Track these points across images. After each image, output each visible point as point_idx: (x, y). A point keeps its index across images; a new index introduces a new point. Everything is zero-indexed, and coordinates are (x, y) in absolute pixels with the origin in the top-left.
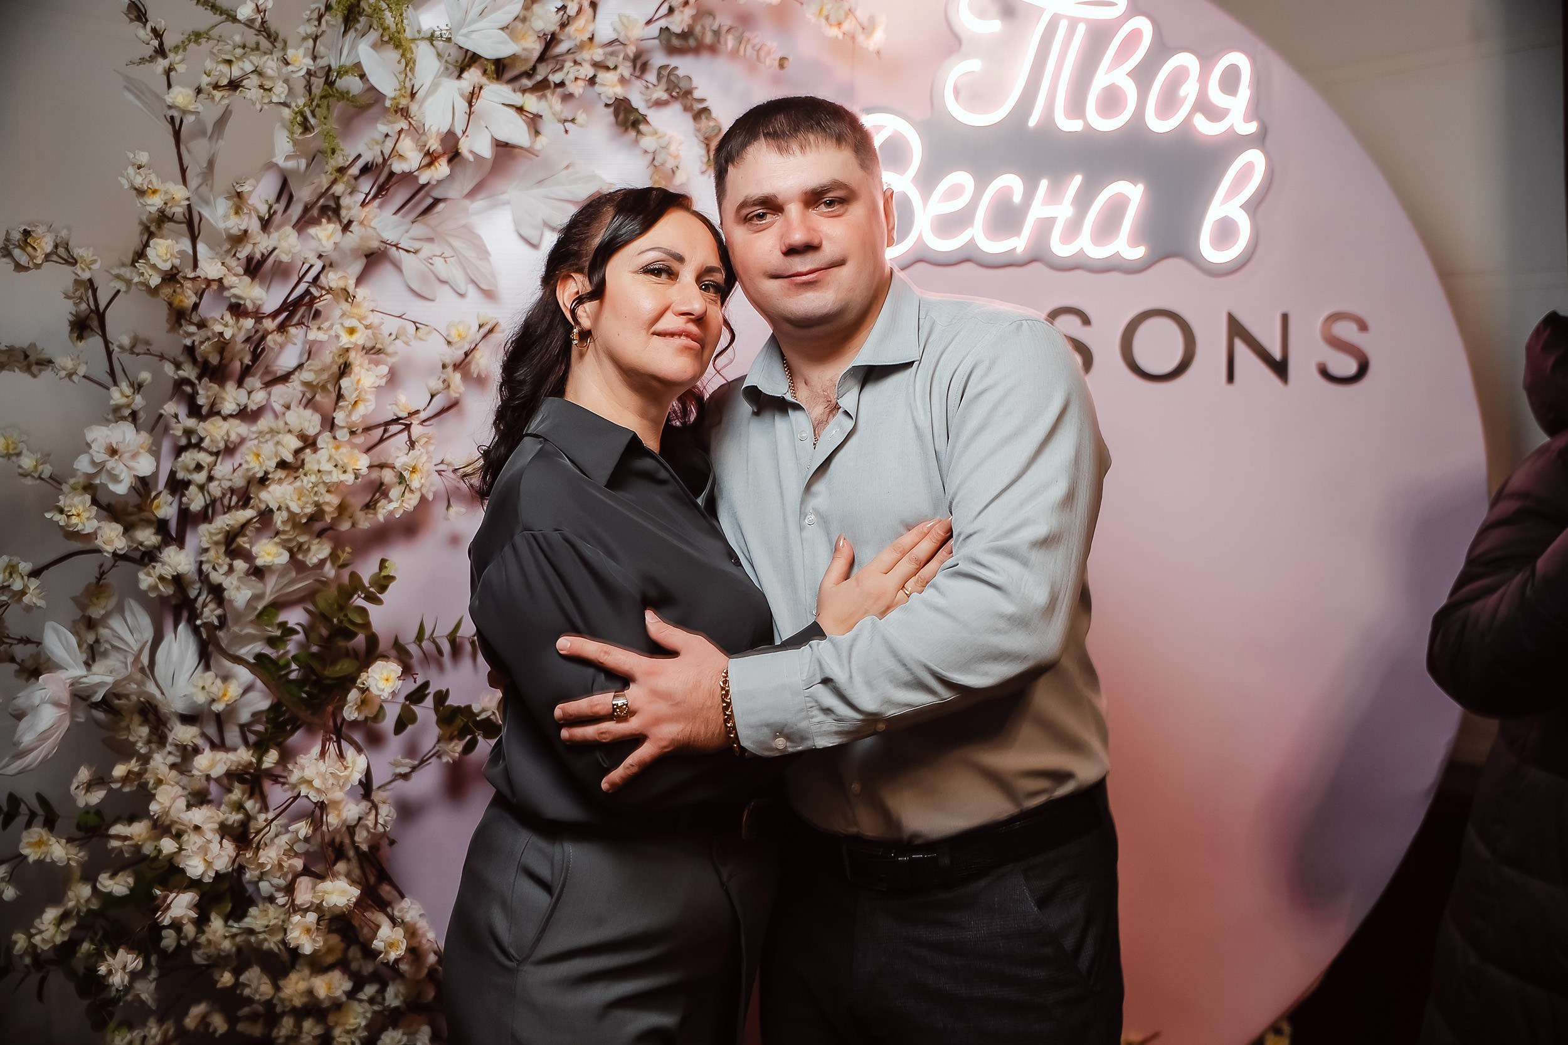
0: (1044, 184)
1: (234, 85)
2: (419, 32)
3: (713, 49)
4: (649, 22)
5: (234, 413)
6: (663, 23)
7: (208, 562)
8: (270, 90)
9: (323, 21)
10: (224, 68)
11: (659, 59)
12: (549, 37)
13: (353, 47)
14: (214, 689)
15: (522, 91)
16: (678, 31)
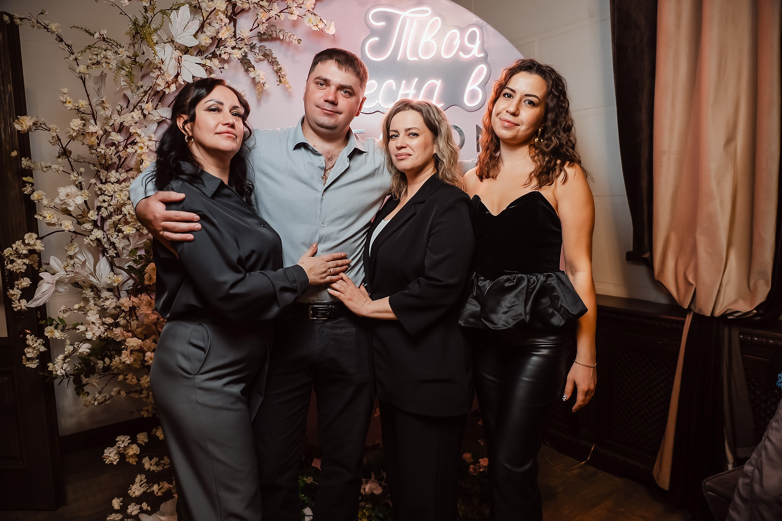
0: (404, 82)
1: (98, 63)
3: (275, 39)
4: (251, 30)
5: (115, 181)
6: (256, 30)
7: (110, 234)
8: (110, 63)
11: (258, 43)
12: (214, 38)
14: (113, 278)
15: (205, 59)
16: (263, 32)
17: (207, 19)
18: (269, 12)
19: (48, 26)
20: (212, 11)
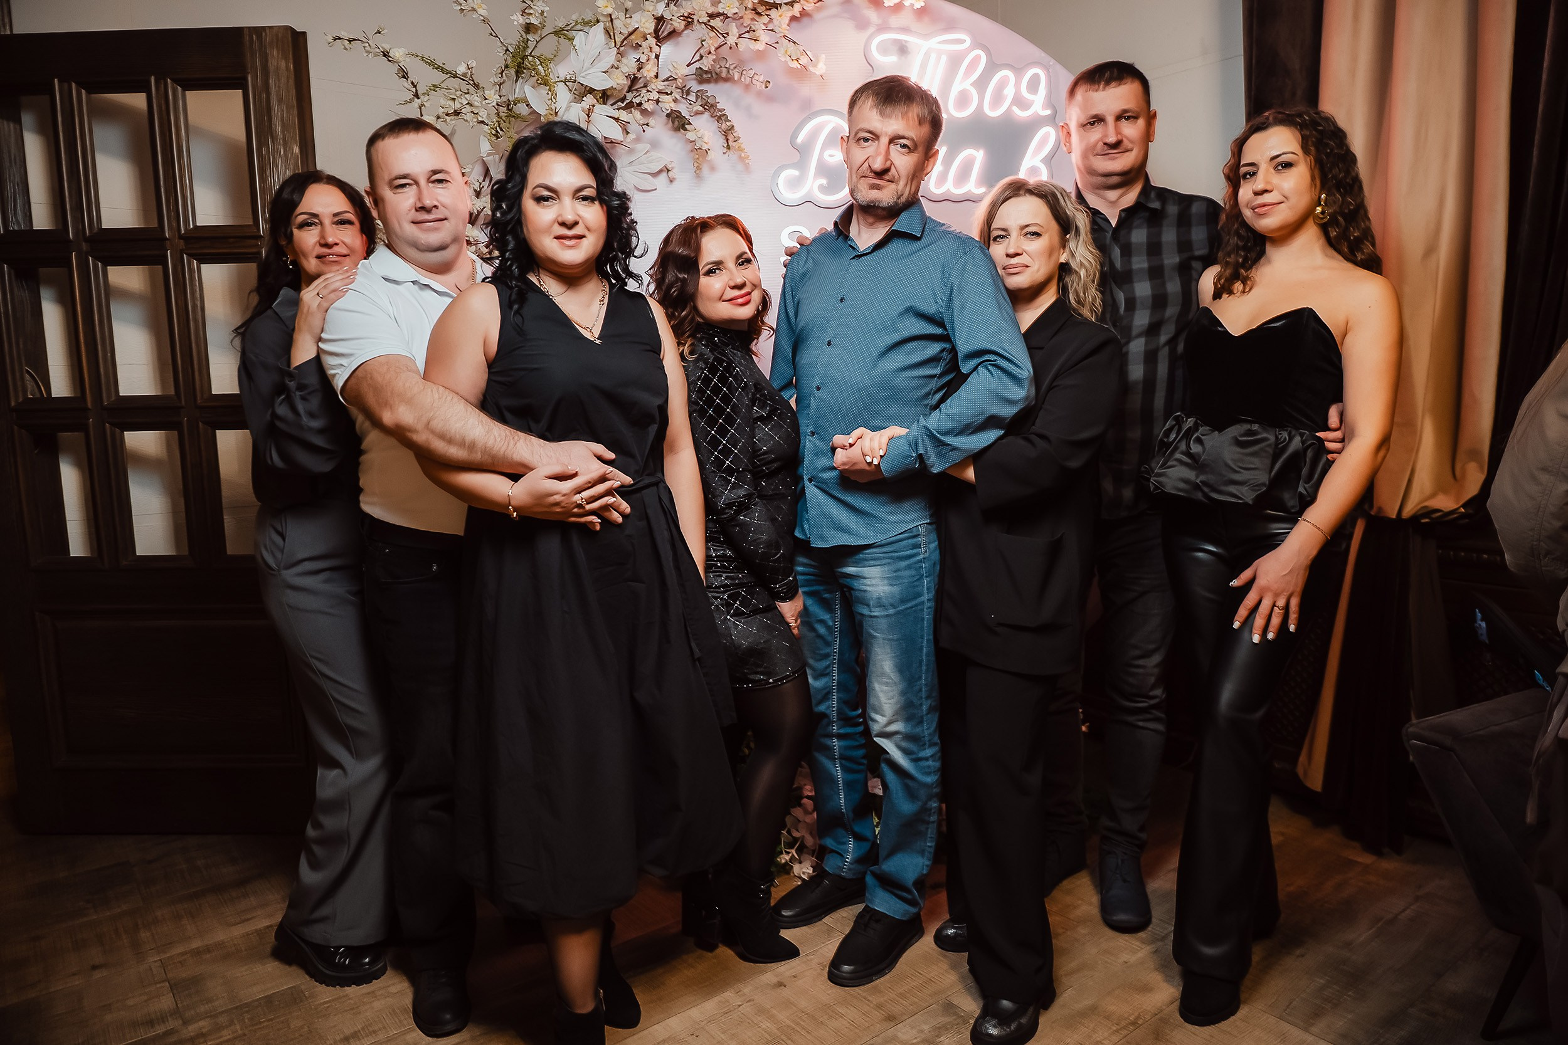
1: (457, 113)
2: (558, 77)
3: (726, 80)
4: (688, 66)
8: (477, 114)
9: (504, 74)
10: (451, 103)
13: (522, 88)
15: (618, 109)
16: (706, 69)
17: (621, 46)
18: (725, 37)
19: (388, 53)
20: (631, 34)
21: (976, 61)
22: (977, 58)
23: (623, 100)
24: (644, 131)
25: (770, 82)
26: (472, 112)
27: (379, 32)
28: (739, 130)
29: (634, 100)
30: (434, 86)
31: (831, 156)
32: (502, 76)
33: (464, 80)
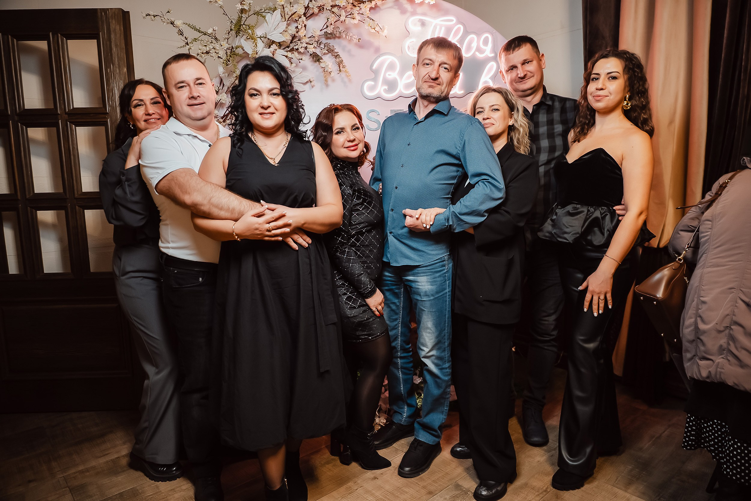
1: (207, 53)
2: (257, 35)
3: (339, 38)
4: (321, 31)
6: (325, 30)
8: (218, 53)
9: (230, 34)
10: (204, 47)
11: (324, 41)
12: (293, 35)
13: (239, 41)
15: (287, 52)
16: (330, 32)
17: (288, 21)
18: (339, 17)
19: (174, 22)
20: (292, 15)
21: (458, 30)
22: (459, 29)
23: (288, 47)
24: (300, 62)
25: (360, 39)
26: (215, 52)
27: (168, 12)
28: (345, 62)
29: (294, 47)
30: (195, 39)
31: (389, 75)
32: (229, 35)
33: (210, 36)
